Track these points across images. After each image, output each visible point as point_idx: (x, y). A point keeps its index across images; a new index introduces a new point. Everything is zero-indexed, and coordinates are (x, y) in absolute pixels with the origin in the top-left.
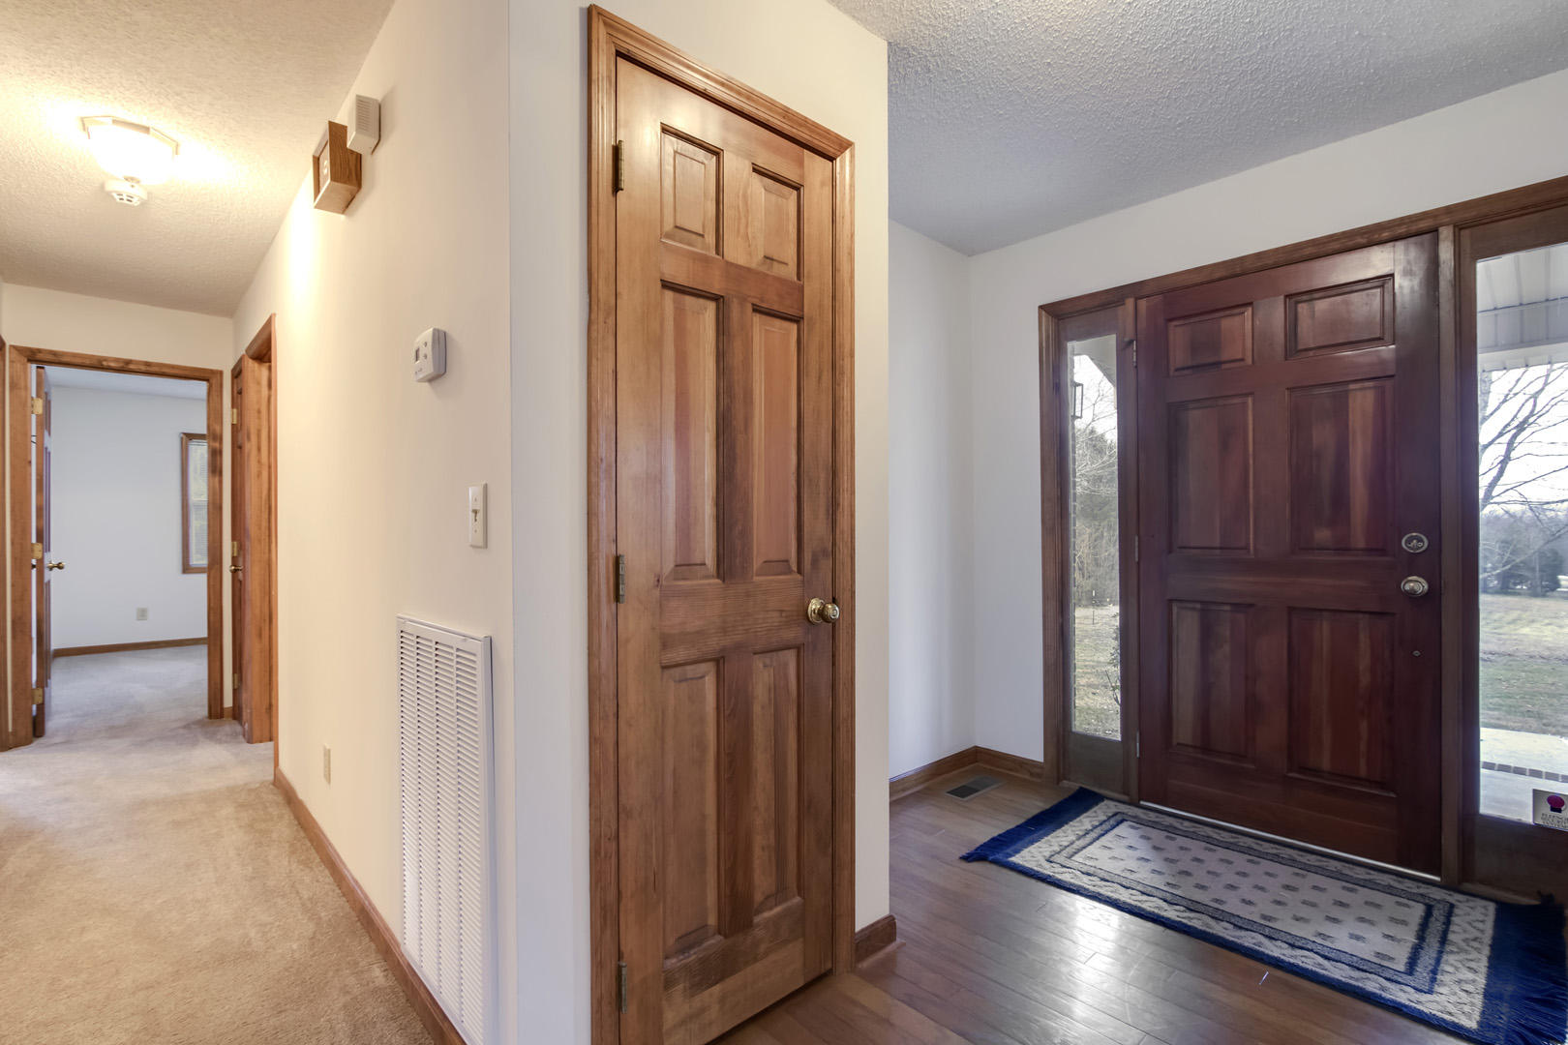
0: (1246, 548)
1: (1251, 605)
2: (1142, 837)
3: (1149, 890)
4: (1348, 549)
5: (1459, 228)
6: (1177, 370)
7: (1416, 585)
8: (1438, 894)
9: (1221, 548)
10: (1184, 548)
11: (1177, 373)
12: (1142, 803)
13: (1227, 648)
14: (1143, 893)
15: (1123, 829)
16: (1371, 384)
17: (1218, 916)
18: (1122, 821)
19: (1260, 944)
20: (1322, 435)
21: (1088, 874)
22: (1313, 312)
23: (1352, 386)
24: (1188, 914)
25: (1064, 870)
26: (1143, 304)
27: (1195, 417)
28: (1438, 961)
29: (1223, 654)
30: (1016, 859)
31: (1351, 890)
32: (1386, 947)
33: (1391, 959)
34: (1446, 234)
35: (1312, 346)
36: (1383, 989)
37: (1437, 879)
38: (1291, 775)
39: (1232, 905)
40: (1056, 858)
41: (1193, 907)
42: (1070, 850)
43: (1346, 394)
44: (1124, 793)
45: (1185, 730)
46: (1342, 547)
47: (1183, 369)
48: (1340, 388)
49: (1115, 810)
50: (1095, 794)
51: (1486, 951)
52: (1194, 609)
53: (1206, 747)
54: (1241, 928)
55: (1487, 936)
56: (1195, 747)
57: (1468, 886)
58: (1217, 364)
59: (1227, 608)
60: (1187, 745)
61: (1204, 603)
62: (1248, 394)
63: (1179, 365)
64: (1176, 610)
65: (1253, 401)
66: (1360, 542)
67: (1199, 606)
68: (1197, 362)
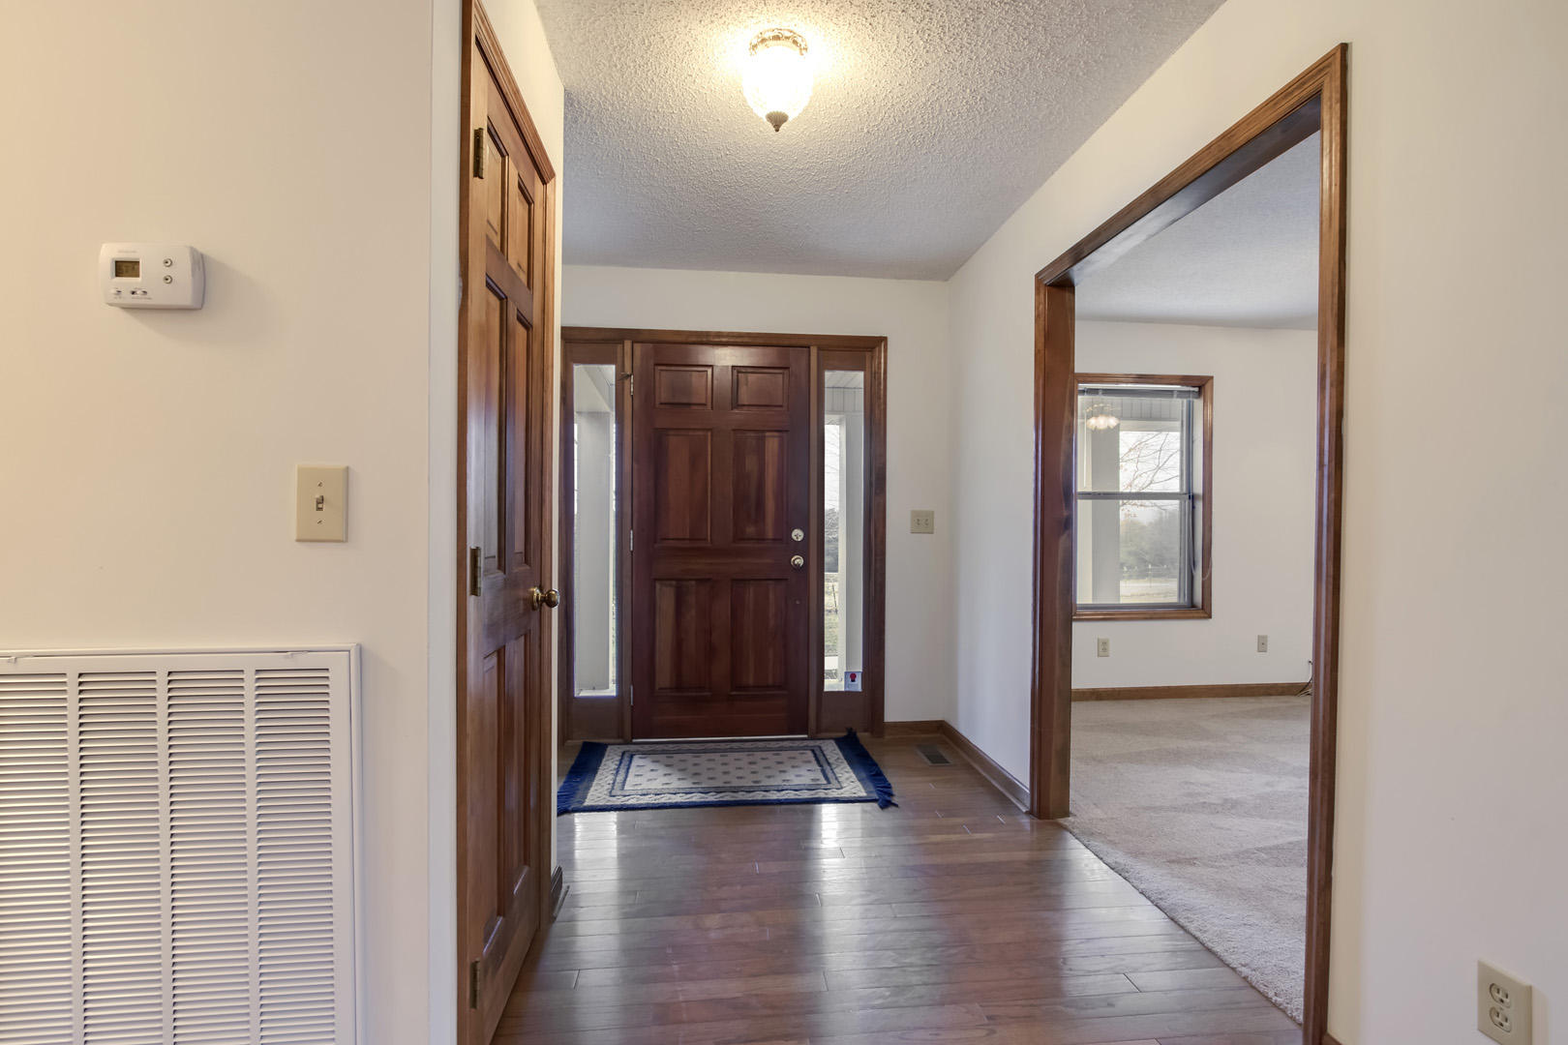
0: (706, 539)
1: (709, 580)
2: (654, 762)
3: (688, 790)
4: (763, 539)
5: (819, 349)
6: (661, 404)
7: (799, 561)
8: (811, 743)
9: (690, 539)
10: (665, 539)
11: (663, 406)
12: (634, 741)
13: (693, 612)
14: (687, 793)
15: (637, 761)
16: (776, 434)
17: (735, 790)
18: (632, 757)
19: (764, 796)
20: (751, 464)
21: (644, 795)
22: (747, 379)
23: (767, 434)
24: (719, 795)
25: (627, 798)
26: (638, 347)
27: (673, 441)
28: (835, 774)
29: (691, 615)
30: (588, 803)
31: (778, 754)
32: (812, 775)
33: (818, 780)
34: (814, 351)
35: (746, 403)
36: (826, 794)
37: (806, 736)
38: (734, 693)
39: (736, 783)
40: (614, 793)
41: (718, 790)
42: (617, 786)
43: (763, 439)
44: (619, 737)
45: (664, 678)
46: (761, 539)
47: (665, 404)
48: (760, 434)
49: (622, 751)
50: (599, 745)
51: (845, 762)
52: (671, 585)
53: (679, 687)
54: (750, 792)
55: (841, 755)
56: (671, 688)
57: (819, 736)
58: (689, 404)
59: (693, 583)
60: (665, 689)
61: (678, 580)
62: (708, 430)
63: (663, 401)
64: (658, 586)
65: (712, 436)
66: (770, 534)
67: (674, 583)
68: (676, 401)
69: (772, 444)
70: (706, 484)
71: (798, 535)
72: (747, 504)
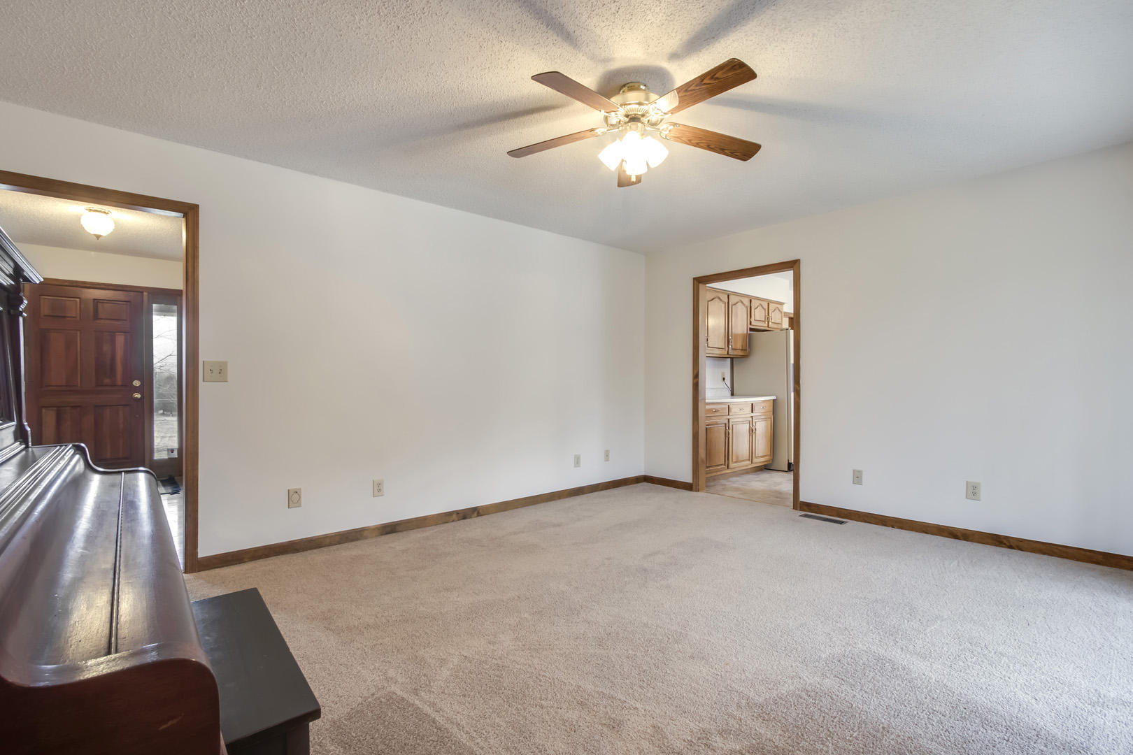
0: (77, 386)
1: (79, 406)
5: (149, 293)
6: (44, 316)
7: (137, 395)
9: (66, 386)
10: (46, 386)
13: (68, 423)
16: (123, 334)
20: (106, 348)
22: (103, 306)
23: (117, 333)
27: (53, 335)
34: (146, 294)
35: (103, 318)
43: (114, 336)
46: (114, 385)
47: (48, 315)
48: (112, 333)
52: (52, 410)
58: (64, 317)
59: (68, 408)
61: (59, 407)
62: (77, 330)
63: (46, 314)
64: (44, 410)
65: (81, 333)
66: (119, 382)
67: (55, 408)
68: (55, 315)
69: (120, 339)
70: (77, 359)
71: (137, 383)
72: (104, 368)
